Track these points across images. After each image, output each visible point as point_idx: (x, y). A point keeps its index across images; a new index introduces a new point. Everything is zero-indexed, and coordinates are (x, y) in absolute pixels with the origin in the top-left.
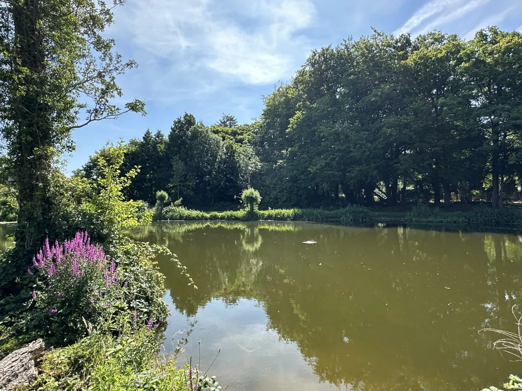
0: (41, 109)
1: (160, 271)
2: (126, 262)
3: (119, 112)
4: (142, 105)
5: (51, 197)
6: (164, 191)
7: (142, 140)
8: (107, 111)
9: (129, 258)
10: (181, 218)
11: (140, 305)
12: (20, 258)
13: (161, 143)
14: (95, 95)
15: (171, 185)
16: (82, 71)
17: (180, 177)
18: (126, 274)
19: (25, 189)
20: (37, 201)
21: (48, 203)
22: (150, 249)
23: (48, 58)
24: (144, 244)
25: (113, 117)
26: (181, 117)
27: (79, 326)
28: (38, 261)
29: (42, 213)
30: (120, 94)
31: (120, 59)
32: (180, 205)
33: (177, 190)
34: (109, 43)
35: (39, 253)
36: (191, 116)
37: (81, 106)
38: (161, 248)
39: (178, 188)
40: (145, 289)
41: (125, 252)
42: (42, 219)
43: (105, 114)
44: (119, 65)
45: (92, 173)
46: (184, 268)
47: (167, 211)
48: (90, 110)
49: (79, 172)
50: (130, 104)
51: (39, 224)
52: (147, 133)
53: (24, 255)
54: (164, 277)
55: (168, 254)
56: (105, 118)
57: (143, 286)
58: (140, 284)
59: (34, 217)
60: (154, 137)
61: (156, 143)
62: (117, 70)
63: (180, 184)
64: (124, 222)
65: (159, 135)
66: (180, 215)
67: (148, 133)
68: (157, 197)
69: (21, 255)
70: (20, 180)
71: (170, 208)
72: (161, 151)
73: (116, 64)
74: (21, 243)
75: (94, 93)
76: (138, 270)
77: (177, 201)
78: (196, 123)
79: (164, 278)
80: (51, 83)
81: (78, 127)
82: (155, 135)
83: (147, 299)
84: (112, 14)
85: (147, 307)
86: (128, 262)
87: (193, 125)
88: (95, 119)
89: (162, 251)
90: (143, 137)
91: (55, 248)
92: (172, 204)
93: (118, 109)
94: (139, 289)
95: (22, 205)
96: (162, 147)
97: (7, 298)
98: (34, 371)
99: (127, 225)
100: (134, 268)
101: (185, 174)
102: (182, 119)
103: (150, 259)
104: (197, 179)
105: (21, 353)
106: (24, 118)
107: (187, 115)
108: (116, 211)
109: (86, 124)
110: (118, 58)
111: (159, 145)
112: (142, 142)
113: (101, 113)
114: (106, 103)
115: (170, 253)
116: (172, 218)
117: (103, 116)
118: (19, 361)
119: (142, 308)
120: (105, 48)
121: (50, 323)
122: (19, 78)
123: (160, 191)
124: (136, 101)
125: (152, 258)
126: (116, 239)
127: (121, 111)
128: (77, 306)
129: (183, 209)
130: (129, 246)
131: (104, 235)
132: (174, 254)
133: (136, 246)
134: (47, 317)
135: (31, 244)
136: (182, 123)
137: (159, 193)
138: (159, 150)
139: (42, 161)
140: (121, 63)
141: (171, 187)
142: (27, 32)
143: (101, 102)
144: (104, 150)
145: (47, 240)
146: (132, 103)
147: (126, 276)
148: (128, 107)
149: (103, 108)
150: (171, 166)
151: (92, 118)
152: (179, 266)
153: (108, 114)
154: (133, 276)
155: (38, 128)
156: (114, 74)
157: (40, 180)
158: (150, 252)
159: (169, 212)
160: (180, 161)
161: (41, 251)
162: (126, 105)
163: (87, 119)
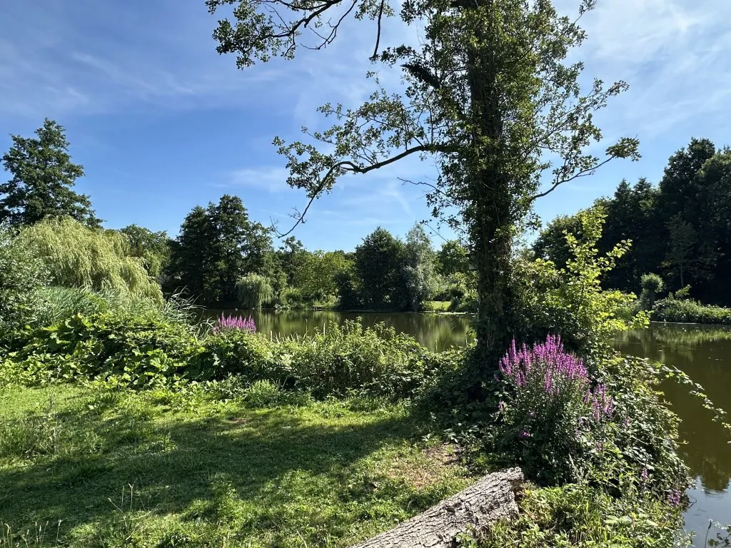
0: (499, 182)
1: (670, 408)
2: (612, 385)
3: (596, 164)
4: (634, 144)
5: (512, 288)
6: (656, 273)
7: (614, 198)
8: (580, 165)
9: (617, 379)
10: (690, 318)
11: (641, 456)
12: (483, 359)
13: (647, 197)
14: (562, 147)
15: (665, 264)
16: (546, 120)
17: (684, 251)
18: (616, 403)
19: (485, 278)
20: (498, 293)
21: (510, 294)
22: (651, 369)
23: (504, 117)
24: (640, 361)
25: (588, 172)
26: (683, 149)
27: (554, 461)
28: (504, 366)
29: (503, 307)
30: (598, 137)
31: (599, 86)
32: (685, 297)
33: (680, 272)
34: (574, 71)
35: (505, 356)
36: (705, 142)
37: (544, 167)
38: (671, 371)
39: (681, 268)
40: (647, 432)
41: (609, 368)
42: (503, 314)
43: (577, 170)
44: (598, 95)
45: (543, 252)
46: (719, 412)
47: (661, 306)
48: (558, 170)
49: (527, 252)
50: (614, 147)
51: (500, 320)
52: (621, 186)
53: (487, 356)
54: (678, 419)
55: (686, 382)
56: (577, 176)
57: (644, 426)
58: (636, 422)
59: (495, 312)
60: (633, 189)
61: (637, 198)
62: (596, 103)
63: (685, 261)
64: (605, 324)
65: (642, 185)
66: (688, 314)
67: (624, 185)
68: (643, 283)
69: (483, 355)
70: (479, 268)
71: (667, 301)
72: (648, 210)
73: (593, 96)
74: (484, 342)
75: (560, 146)
76: (632, 399)
77: (680, 291)
78: (716, 152)
79: (678, 422)
80: (511, 147)
81: (542, 195)
82: (635, 187)
83: (650, 449)
84: (578, 28)
85: (652, 463)
86: (615, 385)
87: (711, 157)
88: (563, 181)
89: (672, 375)
90: (616, 193)
91: (522, 351)
92: (671, 294)
93: (595, 160)
94: (636, 430)
95: (483, 297)
96: (649, 203)
97: (473, 403)
98: (514, 505)
99: (610, 328)
100: (626, 395)
101: (694, 245)
102: (686, 151)
103: (649, 385)
104: (720, 252)
105: (501, 479)
106: (484, 195)
107: (695, 142)
108: (594, 308)
109: (552, 189)
110: (597, 86)
111: (643, 201)
112: (613, 201)
113: (572, 170)
114: (579, 155)
115: (688, 381)
116: (671, 318)
117: (575, 174)
118: (499, 487)
119: (643, 462)
120: (568, 80)
121: (521, 447)
122: (480, 150)
123: (647, 274)
124: (624, 140)
125: (653, 383)
126: (596, 348)
127: (599, 162)
128: (550, 433)
129: (694, 304)
130: (616, 360)
131: (578, 340)
132: (698, 385)
133: (626, 361)
134: (516, 439)
135: (493, 343)
136: (687, 158)
137: (646, 278)
138: (643, 209)
139: (503, 244)
140: (601, 92)
141: (666, 268)
142: (483, 94)
143: (570, 156)
144: (558, 221)
145: (514, 341)
146: (617, 146)
147: (614, 406)
148: (610, 153)
149: (574, 162)
150: (666, 233)
151: (560, 180)
152: (707, 406)
153: (581, 169)
154: (625, 408)
155: (497, 206)
156: (591, 111)
157: (500, 267)
158: (650, 374)
159: (665, 308)
160: (684, 223)
161: (507, 354)
162: (608, 150)
163: (553, 183)
